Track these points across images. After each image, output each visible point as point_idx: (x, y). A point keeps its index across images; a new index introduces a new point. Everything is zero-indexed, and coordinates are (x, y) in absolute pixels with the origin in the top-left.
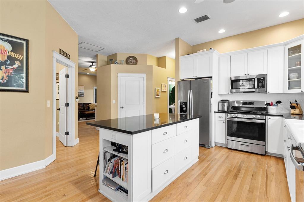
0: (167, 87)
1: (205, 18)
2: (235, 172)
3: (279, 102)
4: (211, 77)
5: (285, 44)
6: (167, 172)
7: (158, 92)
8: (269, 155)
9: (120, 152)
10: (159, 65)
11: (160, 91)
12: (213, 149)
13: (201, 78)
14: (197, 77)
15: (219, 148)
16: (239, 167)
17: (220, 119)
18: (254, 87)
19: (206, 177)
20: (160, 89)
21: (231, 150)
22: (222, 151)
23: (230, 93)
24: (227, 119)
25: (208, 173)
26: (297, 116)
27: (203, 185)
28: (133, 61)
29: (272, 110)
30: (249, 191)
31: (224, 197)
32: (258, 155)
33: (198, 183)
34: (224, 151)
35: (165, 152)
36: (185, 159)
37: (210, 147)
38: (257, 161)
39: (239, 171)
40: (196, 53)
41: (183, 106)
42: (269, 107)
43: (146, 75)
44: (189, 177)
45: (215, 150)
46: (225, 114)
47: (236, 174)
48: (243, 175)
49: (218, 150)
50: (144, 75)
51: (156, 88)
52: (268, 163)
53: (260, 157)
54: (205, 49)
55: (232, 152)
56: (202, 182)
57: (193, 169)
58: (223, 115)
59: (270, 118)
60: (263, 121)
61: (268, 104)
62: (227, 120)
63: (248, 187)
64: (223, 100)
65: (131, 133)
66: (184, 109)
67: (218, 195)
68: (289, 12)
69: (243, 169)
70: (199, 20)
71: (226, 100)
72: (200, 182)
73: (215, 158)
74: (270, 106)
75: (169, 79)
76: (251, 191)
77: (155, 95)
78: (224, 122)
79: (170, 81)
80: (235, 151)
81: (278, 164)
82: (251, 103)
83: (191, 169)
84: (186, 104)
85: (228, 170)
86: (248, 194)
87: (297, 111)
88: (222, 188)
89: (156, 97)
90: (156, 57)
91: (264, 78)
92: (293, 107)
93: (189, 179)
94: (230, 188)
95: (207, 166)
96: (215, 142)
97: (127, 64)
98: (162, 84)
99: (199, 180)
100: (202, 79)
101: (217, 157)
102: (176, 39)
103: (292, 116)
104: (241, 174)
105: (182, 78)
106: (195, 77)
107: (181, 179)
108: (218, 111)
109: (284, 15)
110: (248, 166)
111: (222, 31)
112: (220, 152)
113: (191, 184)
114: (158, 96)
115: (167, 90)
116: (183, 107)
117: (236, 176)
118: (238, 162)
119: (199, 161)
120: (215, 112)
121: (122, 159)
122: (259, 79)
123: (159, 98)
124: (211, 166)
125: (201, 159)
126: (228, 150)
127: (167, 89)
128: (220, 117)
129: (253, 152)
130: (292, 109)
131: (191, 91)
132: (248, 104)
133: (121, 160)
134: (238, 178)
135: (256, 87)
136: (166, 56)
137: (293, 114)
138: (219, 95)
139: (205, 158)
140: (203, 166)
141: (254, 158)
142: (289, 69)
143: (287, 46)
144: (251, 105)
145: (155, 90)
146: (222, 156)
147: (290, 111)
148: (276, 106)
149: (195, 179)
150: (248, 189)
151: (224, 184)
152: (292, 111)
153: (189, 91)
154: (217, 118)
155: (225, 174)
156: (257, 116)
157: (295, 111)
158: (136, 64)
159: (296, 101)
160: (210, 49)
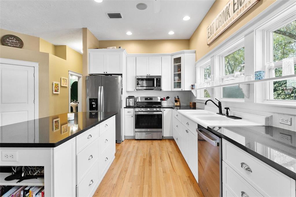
0: (68, 82)
1: (118, 16)
2: (148, 159)
3: (168, 98)
4: (121, 75)
5: (172, 55)
6: (92, 182)
7: (56, 87)
8: (164, 138)
9: (21, 179)
10: (56, 54)
11: (59, 86)
12: (124, 142)
13: (111, 75)
14: (108, 73)
15: (129, 140)
16: (149, 154)
17: (129, 114)
18: (154, 86)
19: (127, 172)
20: (59, 83)
21: (139, 141)
22: (132, 143)
23: (136, 90)
24: (135, 113)
25: (128, 167)
26: (178, 108)
27: (128, 182)
28: (15, 43)
29: (165, 104)
30: (163, 172)
31: (149, 186)
32: (158, 141)
33: (123, 182)
34: (134, 143)
35: (90, 159)
36: (106, 160)
37: (121, 142)
38: (159, 146)
39: (151, 157)
40: (106, 49)
41: (93, 103)
42: (163, 102)
43: (39, 64)
44: (112, 179)
45: (126, 143)
46: (133, 109)
47: (149, 161)
48: (154, 160)
49: (129, 143)
50: (36, 65)
51: (54, 83)
52: (166, 145)
53: (159, 141)
54: (115, 47)
55: (140, 142)
56: (126, 178)
57: (113, 169)
58: (132, 110)
59: (165, 110)
60: (160, 113)
61: (162, 99)
62: (135, 115)
63: (161, 168)
64: (130, 96)
65: (53, 145)
66: (94, 106)
67: (143, 186)
68: (174, 32)
69: (153, 155)
70: (112, 16)
71: (132, 96)
72: (124, 179)
73: (129, 151)
74: (163, 100)
75: (70, 73)
76: (164, 172)
77: (53, 91)
78: (132, 117)
79: (71, 75)
80: (142, 141)
81: (171, 145)
82: (151, 99)
83: (111, 169)
84: (96, 100)
85: (143, 159)
86: (164, 175)
87: (178, 104)
88: (144, 178)
89: (54, 93)
90: (53, 45)
91: (160, 79)
92: (176, 101)
93: (113, 180)
94: (150, 176)
95: (124, 161)
96: (125, 136)
97: (3, 45)
98: (62, 77)
99: (123, 178)
100: (113, 75)
101: (130, 149)
102: (83, 28)
103: (176, 107)
104: (153, 160)
105: (91, 73)
106: (106, 73)
107: (105, 184)
108: (126, 106)
109: (171, 33)
110: (155, 151)
111: (129, 33)
112: (131, 144)
113: (116, 185)
114: (57, 91)
115: (69, 86)
116: (93, 105)
117: (150, 162)
118: (147, 150)
119: (116, 158)
120: (124, 108)
121: (27, 189)
122: (157, 79)
123: (58, 94)
124: (128, 160)
125: (118, 155)
126: (136, 141)
127: (67, 84)
128: (129, 112)
129: (154, 138)
130: (175, 102)
131: (102, 87)
132: (149, 100)
133: (25, 191)
134: (152, 164)
135: (155, 86)
136: (66, 46)
137: (176, 106)
138: (126, 91)
139: (120, 153)
140: (122, 162)
141: (156, 143)
142: (174, 73)
143: (173, 57)
144: (150, 100)
145: (53, 85)
146: (134, 148)
147: (174, 104)
148: (166, 100)
149: (118, 178)
150: (162, 171)
151: (144, 174)
152: (176, 104)
153: (100, 87)
154: (127, 113)
155: (142, 164)
156: (157, 109)
157: (177, 104)
158: (21, 48)
159: (178, 97)
160: (120, 47)
